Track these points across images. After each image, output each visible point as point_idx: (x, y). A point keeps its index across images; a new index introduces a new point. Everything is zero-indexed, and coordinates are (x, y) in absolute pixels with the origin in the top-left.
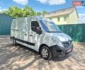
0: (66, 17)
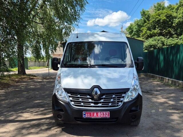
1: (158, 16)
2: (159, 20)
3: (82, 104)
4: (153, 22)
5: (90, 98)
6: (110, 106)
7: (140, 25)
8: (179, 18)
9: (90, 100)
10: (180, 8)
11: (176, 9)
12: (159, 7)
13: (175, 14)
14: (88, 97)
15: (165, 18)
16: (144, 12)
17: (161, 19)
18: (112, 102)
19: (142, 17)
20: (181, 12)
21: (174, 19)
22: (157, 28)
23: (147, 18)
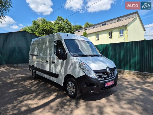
0: (122, 30)
1: (45, 27)
2: (46, 29)
3: (103, 79)
4: (42, 29)
5: (106, 75)
6: (110, 79)
7: (33, 30)
8: (56, 30)
9: (106, 76)
10: (56, 25)
11: (54, 25)
12: (45, 21)
13: (53, 28)
14: (106, 74)
15: (49, 28)
16: (35, 22)
17: (47, 29)
18: (110, 76)
19: (34, 25)
20: (57, 27)
21: (54, 30)
22: (45, 34)
23: (37, 26)
